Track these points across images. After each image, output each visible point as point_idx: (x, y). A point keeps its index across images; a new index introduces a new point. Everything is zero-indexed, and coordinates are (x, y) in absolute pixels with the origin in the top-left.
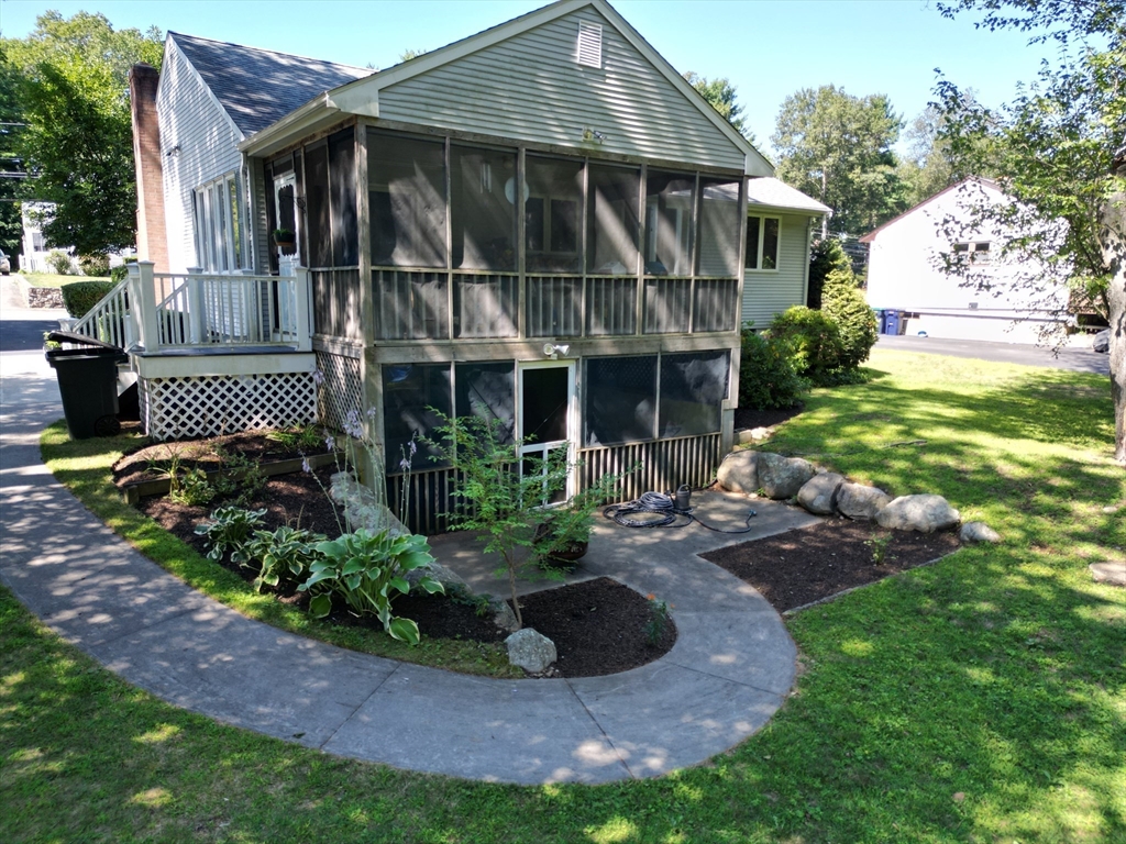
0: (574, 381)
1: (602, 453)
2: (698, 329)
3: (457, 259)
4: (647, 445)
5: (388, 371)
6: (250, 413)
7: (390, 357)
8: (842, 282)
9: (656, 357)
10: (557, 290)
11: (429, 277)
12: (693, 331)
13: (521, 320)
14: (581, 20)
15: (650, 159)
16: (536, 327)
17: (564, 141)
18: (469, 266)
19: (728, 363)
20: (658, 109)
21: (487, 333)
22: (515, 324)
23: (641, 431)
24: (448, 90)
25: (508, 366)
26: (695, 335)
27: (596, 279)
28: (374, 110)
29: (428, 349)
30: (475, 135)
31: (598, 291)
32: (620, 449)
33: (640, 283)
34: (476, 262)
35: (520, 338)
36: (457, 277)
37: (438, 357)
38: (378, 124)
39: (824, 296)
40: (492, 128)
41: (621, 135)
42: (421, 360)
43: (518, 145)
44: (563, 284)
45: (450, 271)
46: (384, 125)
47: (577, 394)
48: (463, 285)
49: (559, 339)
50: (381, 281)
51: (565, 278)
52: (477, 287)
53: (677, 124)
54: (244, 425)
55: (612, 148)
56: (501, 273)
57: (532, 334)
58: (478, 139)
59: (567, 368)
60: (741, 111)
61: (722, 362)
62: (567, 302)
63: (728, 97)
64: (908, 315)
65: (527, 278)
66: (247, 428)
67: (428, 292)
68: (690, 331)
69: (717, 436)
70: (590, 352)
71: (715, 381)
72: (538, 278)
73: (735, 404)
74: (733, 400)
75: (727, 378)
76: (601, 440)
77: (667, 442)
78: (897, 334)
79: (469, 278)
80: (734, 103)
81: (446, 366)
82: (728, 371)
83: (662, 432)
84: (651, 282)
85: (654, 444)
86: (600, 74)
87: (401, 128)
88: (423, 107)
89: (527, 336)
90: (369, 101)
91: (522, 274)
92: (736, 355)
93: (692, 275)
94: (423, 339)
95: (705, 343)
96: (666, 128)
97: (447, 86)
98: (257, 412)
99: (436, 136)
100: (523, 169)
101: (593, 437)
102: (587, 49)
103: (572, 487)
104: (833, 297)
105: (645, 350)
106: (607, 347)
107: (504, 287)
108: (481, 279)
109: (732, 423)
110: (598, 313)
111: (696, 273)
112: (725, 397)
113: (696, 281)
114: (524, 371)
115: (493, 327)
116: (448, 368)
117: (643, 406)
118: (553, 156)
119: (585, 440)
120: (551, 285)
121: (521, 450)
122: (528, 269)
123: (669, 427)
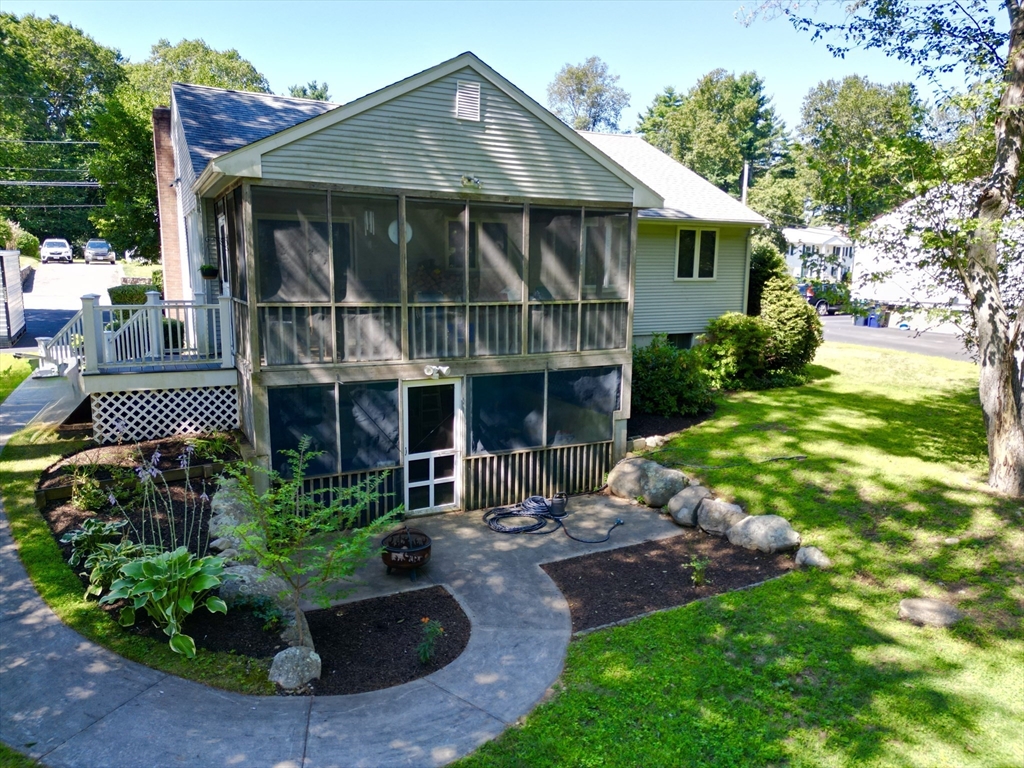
0: (460, 395)
1: (488, 460)
2: (587, 347)
3: (340, 294)
4: (535, 453)
5: (273, 392)
6: (179, 420)
7: (277, 381)
8: (782, 289)
9: (543, 374)
10: (440, 318)
11: (314, 310)
12: (582, 349)
13: (405, 344)
14: (458, 81)
15: (532, 199)
16: (420, 351)
17: (446, 188)
18: (351, 300)
19: (619, 377)
20: (540, 152)
21: (371, 356)
22: (399, 345)
23: (528, 440)
24: (329, 150)
25: (393, 385)
26: (583, 353)
27: (480, 307)
28: (257, 171)
29: (313, 372)
30: (356, 187)
31: (482, 318)
32: (506, 457)
33: (525, 309)
34: (360, 295)
35: (404, 360)
36: (340, 310)
37: (324, 379)
38: (262, 183)
39: (763, 302)
40: (372, 180)
41: (503, 178)
42: (305, 382)
43: (398, 193)
44: (446, 312)
45: (332, 304)
46: (267, 183)
47: (463, 409)
48: (346, 316)
49: (443, 360)
50: (267, 316)
51: (450, 307)
52: (360, 318)
53: (560, 165)
54: (174, 431)
55: (494, 190)
56: (383, 305)
57: (415, 356)
58: (359, 190)
59: (453, 385)
60: (769, 101)
61: (613, 376)
62: (451, 327)
63: (757, 88)
65: (410, 309)
66: (176, 433)
67: (312, 321)
68: (578, 350)
69: (608, 444)
70: (477, 371)
71: (606, 394)
72: (421, 308)
73: (628, 415)
74: (625, 410)
75: (618, 391)
76: (487, 448)
77: (556, 450)
78: (879, 326)
79: (352, 310)
80: (762, 93)
81: (331, 386)
82: (619, 385)
83: (550, 441)
84: (538, 307)
85: (542, 452)
86: (481, 126)
87: (283, 185)
88: (304, 166)
89: (411, 358)
90: (252, 164)
91: (404, 305)
92: (628, 370)
93: (579, 299)
94: (308, 362)
95: (595, 360)
96: (548, 168)
97: (327, 147)
98: (185, 420)
99: (318, 190)
100: (404, 214)
101: (480, 445)
102: (466, 105)
103: (459, 489)
104: (771, 303)
105: (530, 368)
106: (491, 364)
107: (387, 316)
108: (364, 310)
109: (624, 432)
110: (482, 337)
111: (583, 298)
112: (617, 407)
113: (583, 305)
114: (409, 389)
115: (377, 351)
116: (333, 388)
117: (532, 417)
118: (433, 201)
119: (470, 447)
120: (435, 313)
121: (406, 458)
122: (411, 300)
123: (557, 436)
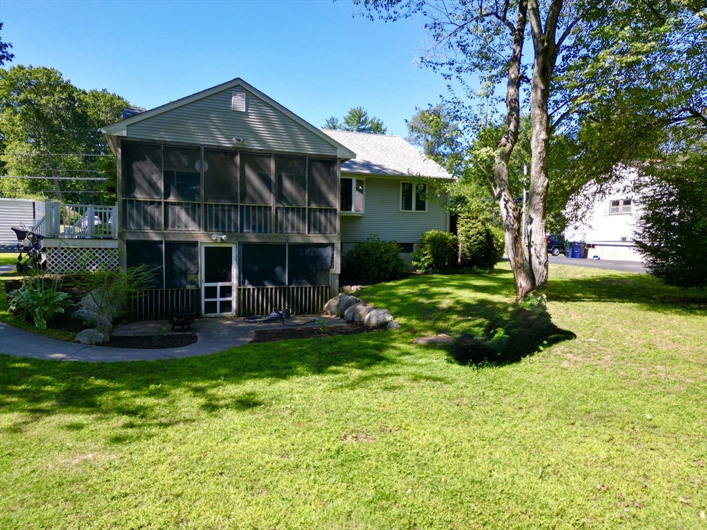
0: (235, 254)
1: (251, 290)
2: (312, 232)
3: (167, 195)
4: (280, 289)
5: (129, 243)
6: (91, 265)
7: (131, 237)
9: (285, 245)
10: (223, 210)
11: (152, 203)
12: (309, 233)
13: (202, 222)
14: (233, 92)
15: (277, 151)
16: (211, 227)
17: (226, 144)
18: (172, 199)
19: (333, 250)
20: (279, 127)
21: (184, 229)
22: (199, 225)
23: (276, 281)
24: (161, 124)
25: (195, 244)
26: (310, 235)
27: (247, 206)
28: (124, 133)
29: (150, 234)
30: (177, 142)
31: (248, 212)
32: (263, 290)
33: (273, 210)
34: (177, 196)
35: (202, 231)
36: (166, 204)
37: (156, 238)
38: (127, 139)
39: (458, 226)
40: (186, 139)
41: (260, 140)
42: (145, 239)
43: (199, 146)
44: (226, 208)
45: (163, 200)
46: (130, 139)
47: (236, 261)
48: (170, 208)
49: (224, 232)
50: (127, 204)
51: (228, 205)
52: (177, 208)
53: (291, 135)
55: (257, 146)
56: (190, 202)
57: (208, 230)
58: (178, 144)
59: (231, 247)
61: (329, 249)
62: (230, 218)
64: (589, 246)
65: (205, 205)
67: (150, 209)
68: (307, 233)
69: (326, 287)
70: (243, 240)
71: (325, 259)
72: (212, 205)
73: (338, 271)
74: (337, 269)
75: (333, 257)
76: (251, 283)
77: (293, 288)
78: (580, 258)
79: (173, 204)
81: (160, 242)
82: (333, 255)
83: (290, 283)
84: (281, 208)
85: (285, 288)
86: (246, 114)
87: (137, 140)
88: (148, 131)
89: (205, 231)
90: (122, 130)
91: (202, 203)
92: (338, 246)
93: (306, 206)
94: (148, 229)
95: (317, 239)
96: (284, 136)
98: (94, 265)
99: (156, 143)
100: (203, 156)
101: (247, 282)
102: (239, 103)
103: (234, 305)
104: (462, 226)
105: (277, 241)
106: (253, 238)
107: (192, 210)
108: (179, 204)
109: (337, 281)
110: (248, 223)
111: (309, 205)
112: (332, 267)
113: (309, 209)
114: (205, 248)
115: (186, 227)
116: (162, 243)
117: (278, 270)
118: (218, 151)
119: (241, 282)
120: (220, 208)
121: (204, 285)
122: (206, 200)
123: (295, 281)
